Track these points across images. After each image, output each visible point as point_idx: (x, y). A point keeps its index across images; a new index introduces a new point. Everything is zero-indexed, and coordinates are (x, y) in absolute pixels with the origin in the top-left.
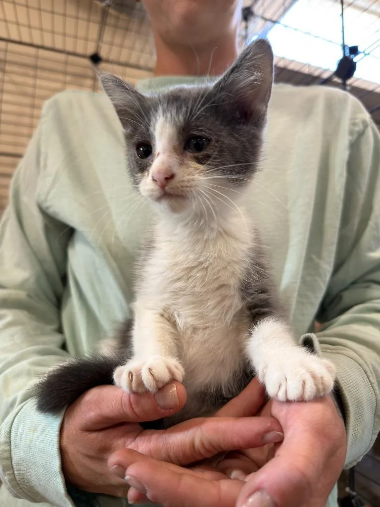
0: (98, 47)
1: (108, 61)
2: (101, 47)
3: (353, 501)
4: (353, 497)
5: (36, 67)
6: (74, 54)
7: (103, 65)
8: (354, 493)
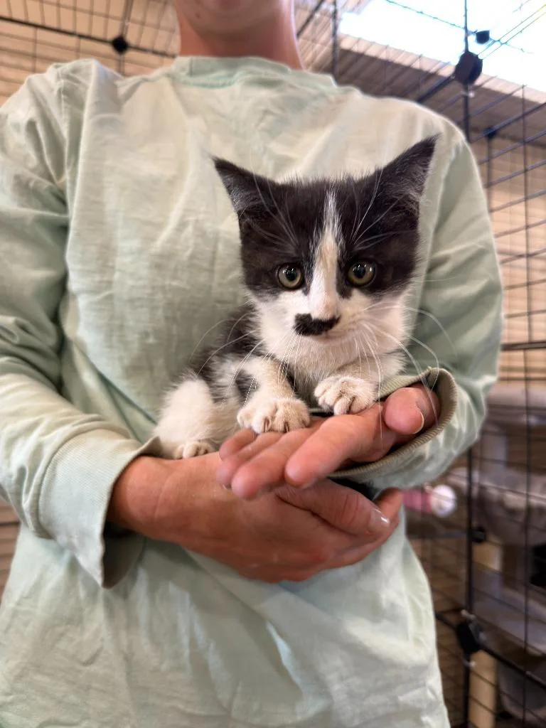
0: (124, 28)
1: (138, 49)
2: (127, 27)
3: (471, 627)
4: (470, 621)
5: (34, 57)
6: (89, 38)
7: (130, 54)
8: (472, 617)
